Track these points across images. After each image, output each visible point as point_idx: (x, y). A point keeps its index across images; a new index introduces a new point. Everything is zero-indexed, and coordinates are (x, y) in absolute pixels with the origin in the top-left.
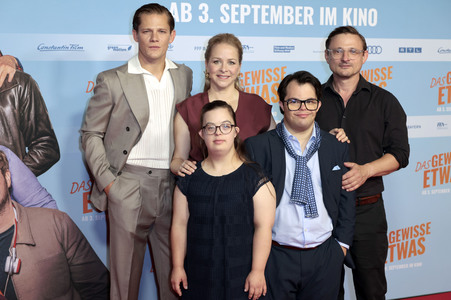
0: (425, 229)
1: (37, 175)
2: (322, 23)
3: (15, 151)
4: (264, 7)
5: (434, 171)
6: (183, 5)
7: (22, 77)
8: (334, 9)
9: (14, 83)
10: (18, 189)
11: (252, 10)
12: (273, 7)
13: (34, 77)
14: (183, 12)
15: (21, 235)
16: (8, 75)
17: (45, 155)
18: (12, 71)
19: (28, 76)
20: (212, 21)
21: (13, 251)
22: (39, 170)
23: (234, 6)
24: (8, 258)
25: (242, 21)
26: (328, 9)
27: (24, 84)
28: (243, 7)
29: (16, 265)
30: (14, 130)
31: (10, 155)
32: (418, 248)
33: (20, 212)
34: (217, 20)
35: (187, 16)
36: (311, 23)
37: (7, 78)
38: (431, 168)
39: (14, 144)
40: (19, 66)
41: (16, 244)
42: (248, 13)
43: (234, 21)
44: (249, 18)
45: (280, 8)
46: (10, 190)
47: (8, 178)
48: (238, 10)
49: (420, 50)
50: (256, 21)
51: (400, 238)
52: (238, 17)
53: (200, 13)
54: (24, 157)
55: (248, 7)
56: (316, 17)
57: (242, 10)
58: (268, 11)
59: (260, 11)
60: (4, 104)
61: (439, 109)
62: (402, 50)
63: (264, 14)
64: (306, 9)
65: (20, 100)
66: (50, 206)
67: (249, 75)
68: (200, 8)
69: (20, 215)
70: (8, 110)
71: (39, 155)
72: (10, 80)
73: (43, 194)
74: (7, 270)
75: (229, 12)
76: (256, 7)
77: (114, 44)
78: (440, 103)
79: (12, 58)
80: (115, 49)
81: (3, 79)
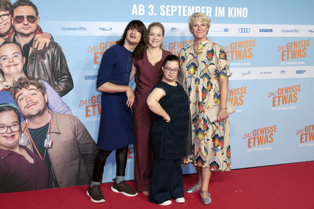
0: (274, 129)
1: (61, 96)
2: (216, 16)
3: (50, 83)
4: (184, 7)
5: (279, 97)
6: (140, 6)
7: (54, 44)
8: (223, 8)
9: (49, 48)
10: (51, 104)
11: (178, 8)
12: (189, 7)
13: (60, 44)
14: (140, 10)
15: (53, 128)
16: (46, 43)
17: (66, 86)
18: (48, 41)
19: (57, 44)
20: (155, 14)
21: (48, 136)
22: (63, 93)
23: (168, 7)
24: (46, 140)
25: (172, 14)
26: (220, 8)
27: (54, 48)
28: (173, 7)
29: (50, 144)
30: (49, 72)
31: (46, 85)
32: (269, 139)
33: (52, 115)
34: (159, 14)
35: (142, 12)
36: (211, 16)
37: (45, 45)
38: (277, 95)
39: (49, 79)
40: (52, 38)
41: (50, 133)
42: (176, 10)
43: (168, 14)
44: (176, 13)
45: (193, 7)
46: (47, 104)
47: (46, 98)
48: (170, 8)
49: (271, 30)
50: (180, 15)
51: (259, 133)
52: (170, 13)
53: (149, 10)
54: (54, 86)
55: (175, 7)
56: (213, 13)
57: (172, 9)
58: (186, 9)
59: (182, 9)
60: (44, 58)
61: (282, 63)
62: (262, 31)
63: (184, 11)
64: (208, 8)
65: (53, 56)
66: (68, 113)
67: (176, 44)
68: (149, 7)
69: (52, 117)
70: (46, 62)
71: (62, 86)
72: (47, 46)
73: (65, 106)
74: (45, 146)
75: (165, 9)
76: (180, 7)
77: (103, 27)
78: (283, 60)
79: (48, 33)
80: (103, 29)
81: (43, 45)
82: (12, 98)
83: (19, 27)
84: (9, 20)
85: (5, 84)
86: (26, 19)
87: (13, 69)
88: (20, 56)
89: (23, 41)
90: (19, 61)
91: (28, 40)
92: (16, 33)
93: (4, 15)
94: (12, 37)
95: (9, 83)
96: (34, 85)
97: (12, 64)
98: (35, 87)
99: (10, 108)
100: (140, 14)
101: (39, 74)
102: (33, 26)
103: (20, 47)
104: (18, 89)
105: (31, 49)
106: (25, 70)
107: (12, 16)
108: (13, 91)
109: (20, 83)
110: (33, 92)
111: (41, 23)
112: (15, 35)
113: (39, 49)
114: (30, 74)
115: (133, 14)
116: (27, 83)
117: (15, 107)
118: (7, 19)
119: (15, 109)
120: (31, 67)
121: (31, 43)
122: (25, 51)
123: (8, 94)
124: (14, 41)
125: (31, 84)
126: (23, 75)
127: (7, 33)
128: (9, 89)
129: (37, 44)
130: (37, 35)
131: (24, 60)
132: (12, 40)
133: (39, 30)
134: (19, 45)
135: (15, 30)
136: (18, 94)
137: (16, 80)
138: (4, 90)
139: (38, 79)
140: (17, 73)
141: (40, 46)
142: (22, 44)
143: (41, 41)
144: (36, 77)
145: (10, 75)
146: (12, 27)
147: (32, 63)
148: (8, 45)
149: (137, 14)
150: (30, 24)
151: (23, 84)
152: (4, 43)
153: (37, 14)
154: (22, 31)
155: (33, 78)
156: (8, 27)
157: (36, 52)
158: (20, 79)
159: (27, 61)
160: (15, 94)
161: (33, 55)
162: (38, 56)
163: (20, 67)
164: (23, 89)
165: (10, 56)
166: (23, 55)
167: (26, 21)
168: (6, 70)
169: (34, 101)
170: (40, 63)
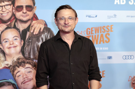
7: (47, 29)
9: (43, 32)
16: (41, 28)
18: (42, 27)
19: (50, 29)
27: (47, 32)
35: (123, 2)
40: (46, 24)
72: (41, 31)
77: (89, 14)
79: (42, 20)
80: (89, 17)
81: (38, 30)
82: (11, 74)
83: (19, 15)
84: (11, 10)
85: (6, 62)
86: (24, 8)
87: (13, 51)
88: (19, 39)
89: (22, 27)
90: (18, 43)
91: (26, 26)
92: (17, 20)
93: (7, 5)
94: (13, 24)
95: (9, 62)
96: (30, 64)
97: (12, 46)
98: (30, 66)
99: (9, 84)
100: (122, 3)
101: (34, 55)
102: (30, 14)
103: (19, 31)
104: (17, 67)
105: (28, 34)
106: (23, 51)
107: (14, 6)
108: (12, 69)
109: (18, 63)
110: (29, 70)
111: (37, 11)
112: (16, 21)
113: (34, 33)
114: (27, 55)
115: (115, 3)
116: (24, 62)
117: (13, 82)
118: (9, 8)
119: (13, 85)
120: (27, 49)
121: (28, 29)
122: (23, 35)
123: (8, 71)
124: (15, 27)
125: (28, 63)
126: (21, 56)
127: (9, 20)
128: (9, 68)
129: (33, 29)
130: (34, 22)
131: (22, 43)
132: (13, 26)
133: (35, 18)
134: (18, 30)
135: (15, 18)
136: (16, 72)
137: (15, 59)
138: (5, 68)
139: (33, 59)
140: (17, 53)
141: (35, 31)
142: (21, 29)
143: (37, 27)
144: (32, 57)
145: (10, 55)
146: (14, 15)
147: (28, 45)
148: (9, 30)
149: (119, 3)
150: (28, 12)
151: (21, 63)
152: (6, 29)
153: (34, 4)
154: (22, 18)
155: (29, 58)
156: (10, 14)
157: (32, 36)
158: (19, 59)
159: (24, 44)
160: (14, 71)
161: (29, 38)
162: (34, 39)
163: (19, 49)
164: (21, 67)
165: (11, 40)
166: (21, 39)
167: (24, 10)
168: (7, 51)
169: (29, 78)
170: (35, 46)
